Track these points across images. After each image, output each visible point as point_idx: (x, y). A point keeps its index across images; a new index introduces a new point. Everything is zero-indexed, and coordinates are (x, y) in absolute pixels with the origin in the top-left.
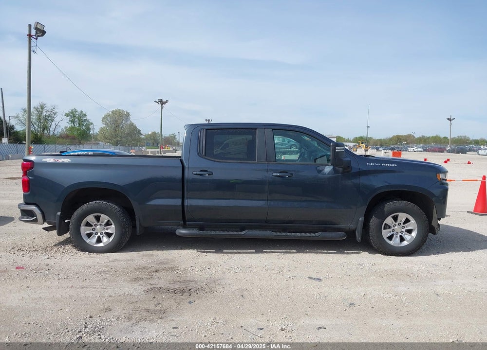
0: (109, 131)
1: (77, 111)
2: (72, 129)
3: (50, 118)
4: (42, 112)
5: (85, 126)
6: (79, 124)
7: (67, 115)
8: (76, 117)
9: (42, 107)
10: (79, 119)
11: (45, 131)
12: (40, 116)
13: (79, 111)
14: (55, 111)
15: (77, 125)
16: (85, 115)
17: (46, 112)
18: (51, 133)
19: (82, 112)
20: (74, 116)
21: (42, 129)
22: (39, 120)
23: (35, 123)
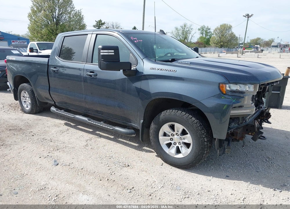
0: (217, 39)
1: (205, 27)
2: (201, 38)
3: (188, 32)
4: (185, 29)
5: (209, 36)
6: (206, 35)
7: (199, 30)
8: (204, 30)
9: (185, 26)
10: (206, 32)
11: (186, 40)
12: (183, 31)
13: (206, 27)
14: (192, 27)
15: (204, 36)
16: (209, 29)
17: (187, 28)
18: (189, 41)
19: (208, 27)
20: (203, 30)
21: (184, 39)
22: (183, 33)
23: (181, 36)
